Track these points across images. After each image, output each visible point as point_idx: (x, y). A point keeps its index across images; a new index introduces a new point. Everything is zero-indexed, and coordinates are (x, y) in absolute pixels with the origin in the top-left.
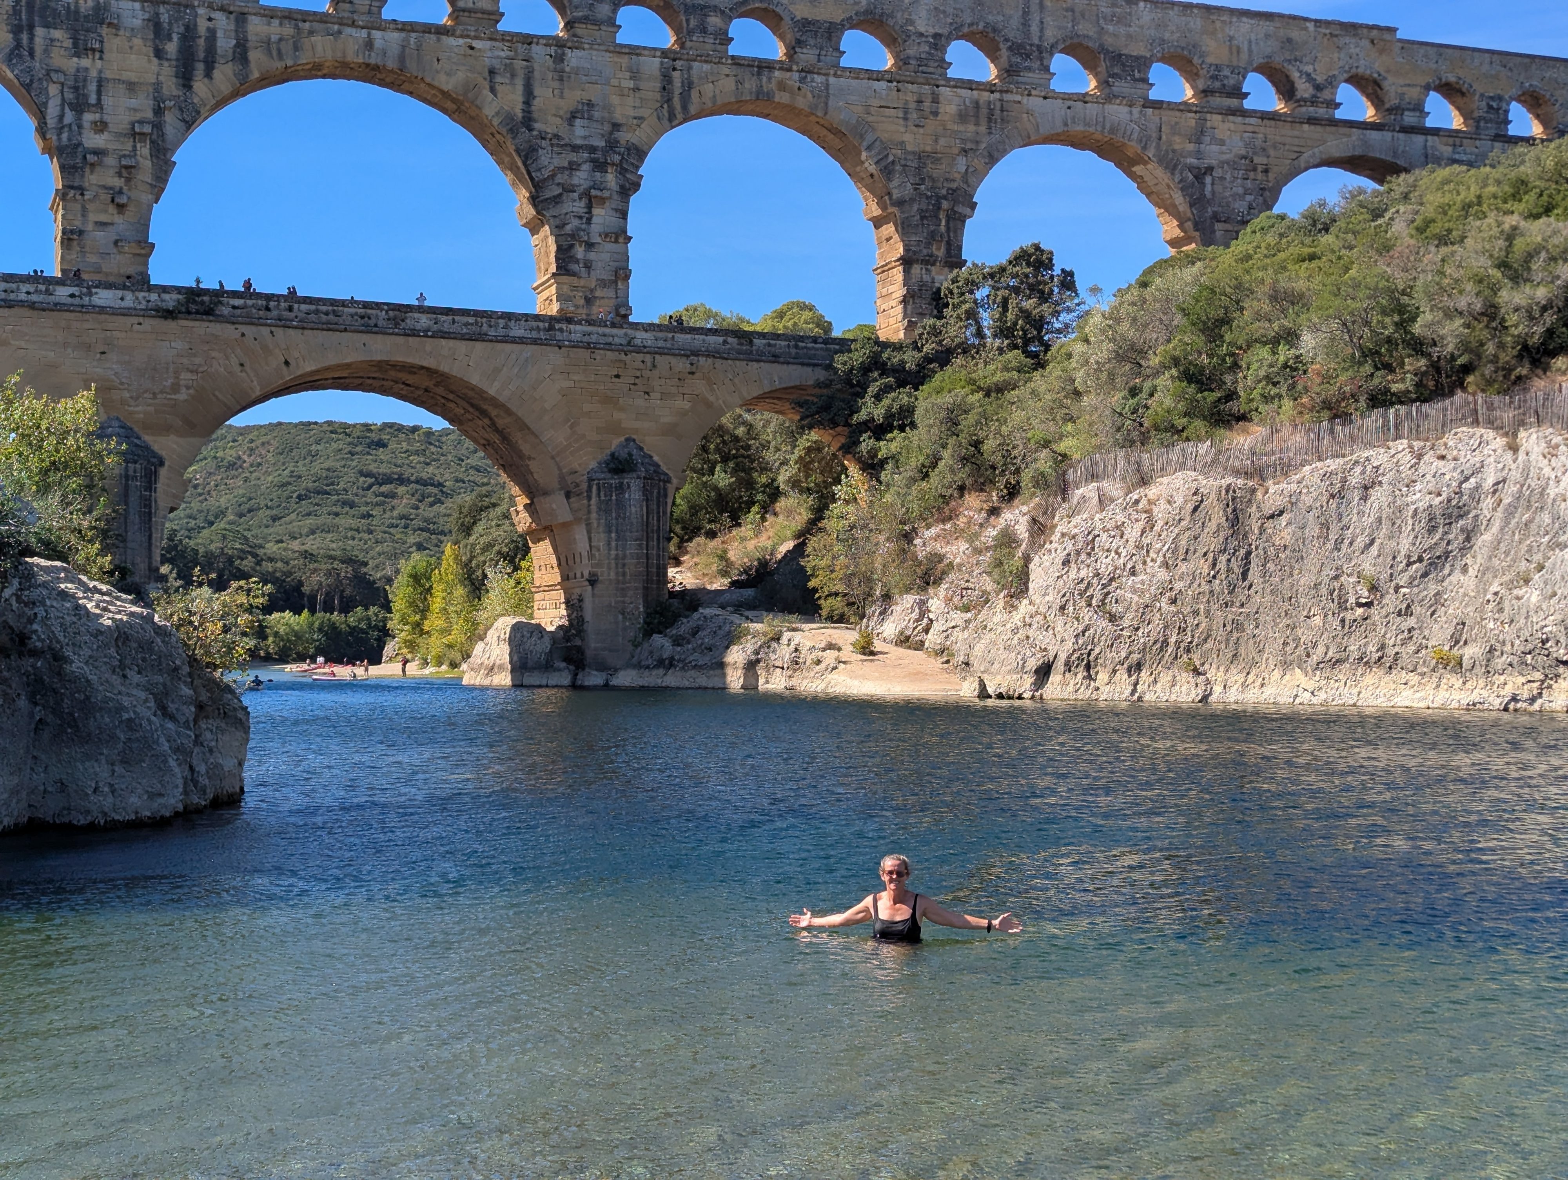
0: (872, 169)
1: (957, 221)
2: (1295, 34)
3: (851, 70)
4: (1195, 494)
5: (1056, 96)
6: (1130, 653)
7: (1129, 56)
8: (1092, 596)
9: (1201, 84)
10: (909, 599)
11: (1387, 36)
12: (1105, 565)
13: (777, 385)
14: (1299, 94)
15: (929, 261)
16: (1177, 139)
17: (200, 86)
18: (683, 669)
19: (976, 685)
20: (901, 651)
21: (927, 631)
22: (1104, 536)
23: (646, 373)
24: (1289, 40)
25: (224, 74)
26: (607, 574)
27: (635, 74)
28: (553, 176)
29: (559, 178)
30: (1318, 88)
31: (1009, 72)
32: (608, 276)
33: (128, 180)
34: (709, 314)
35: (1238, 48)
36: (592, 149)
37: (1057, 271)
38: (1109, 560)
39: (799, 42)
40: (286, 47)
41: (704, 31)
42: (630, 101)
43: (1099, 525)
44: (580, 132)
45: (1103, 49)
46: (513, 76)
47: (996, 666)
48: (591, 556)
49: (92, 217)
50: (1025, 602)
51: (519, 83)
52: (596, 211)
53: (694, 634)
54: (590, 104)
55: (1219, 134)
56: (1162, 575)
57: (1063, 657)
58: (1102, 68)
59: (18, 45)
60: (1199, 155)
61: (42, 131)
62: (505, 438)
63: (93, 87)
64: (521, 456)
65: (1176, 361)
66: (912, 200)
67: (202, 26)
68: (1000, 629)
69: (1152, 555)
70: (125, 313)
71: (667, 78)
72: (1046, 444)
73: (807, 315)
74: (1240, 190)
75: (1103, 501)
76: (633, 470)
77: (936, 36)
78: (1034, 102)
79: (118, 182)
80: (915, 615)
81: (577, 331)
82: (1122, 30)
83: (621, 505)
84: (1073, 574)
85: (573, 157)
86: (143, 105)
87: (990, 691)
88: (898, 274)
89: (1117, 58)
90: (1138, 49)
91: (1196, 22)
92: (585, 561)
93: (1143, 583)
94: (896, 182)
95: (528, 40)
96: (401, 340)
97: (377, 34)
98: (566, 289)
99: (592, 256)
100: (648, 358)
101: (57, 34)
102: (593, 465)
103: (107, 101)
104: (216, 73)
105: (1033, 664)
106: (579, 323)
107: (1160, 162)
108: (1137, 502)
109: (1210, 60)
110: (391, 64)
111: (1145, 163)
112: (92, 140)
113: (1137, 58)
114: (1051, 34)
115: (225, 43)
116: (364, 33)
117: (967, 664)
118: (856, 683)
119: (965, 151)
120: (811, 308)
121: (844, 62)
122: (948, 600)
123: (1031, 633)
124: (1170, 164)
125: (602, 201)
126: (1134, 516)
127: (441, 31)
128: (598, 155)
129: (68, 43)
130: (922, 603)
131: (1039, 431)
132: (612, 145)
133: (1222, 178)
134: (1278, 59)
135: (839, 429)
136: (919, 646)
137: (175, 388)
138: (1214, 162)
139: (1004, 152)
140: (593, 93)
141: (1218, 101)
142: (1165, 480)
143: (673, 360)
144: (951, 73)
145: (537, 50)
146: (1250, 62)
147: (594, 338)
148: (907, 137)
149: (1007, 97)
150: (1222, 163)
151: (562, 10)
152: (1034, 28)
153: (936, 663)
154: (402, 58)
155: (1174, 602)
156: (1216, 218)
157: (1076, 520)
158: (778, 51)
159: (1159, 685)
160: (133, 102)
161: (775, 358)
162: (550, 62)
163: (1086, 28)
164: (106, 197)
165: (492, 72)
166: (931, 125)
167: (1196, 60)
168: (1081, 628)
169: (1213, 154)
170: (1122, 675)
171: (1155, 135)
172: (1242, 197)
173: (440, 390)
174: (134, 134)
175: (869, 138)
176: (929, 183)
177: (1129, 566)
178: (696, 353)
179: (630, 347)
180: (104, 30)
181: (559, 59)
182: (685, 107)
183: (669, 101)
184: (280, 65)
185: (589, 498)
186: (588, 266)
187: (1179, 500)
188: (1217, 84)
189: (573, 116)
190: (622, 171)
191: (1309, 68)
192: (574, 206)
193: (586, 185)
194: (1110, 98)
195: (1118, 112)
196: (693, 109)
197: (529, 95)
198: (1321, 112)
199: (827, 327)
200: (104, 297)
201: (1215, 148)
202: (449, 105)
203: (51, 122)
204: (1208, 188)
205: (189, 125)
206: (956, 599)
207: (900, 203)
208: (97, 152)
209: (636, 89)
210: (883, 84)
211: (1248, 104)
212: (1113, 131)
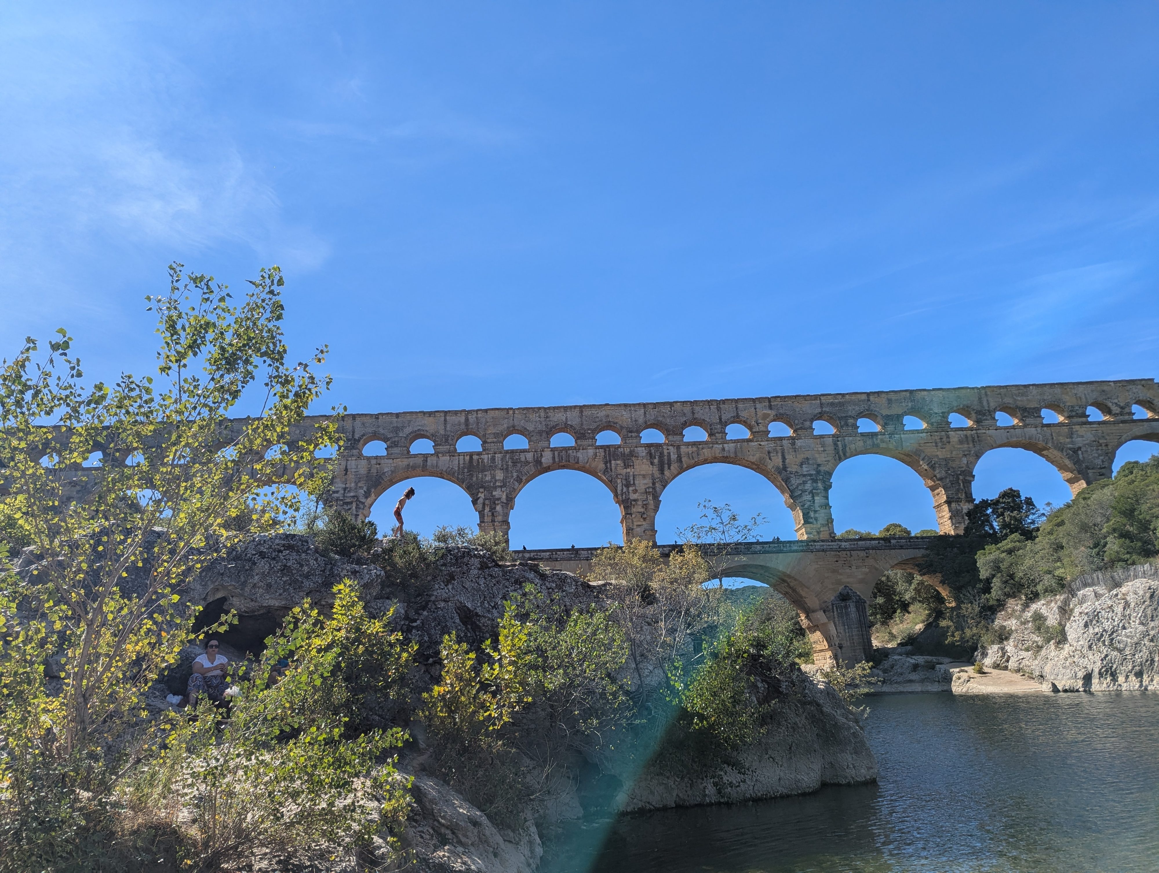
0: (926, 467)
1: (968, 483)
2: (1105, 388)
3: (910, 431)
4: (1150, 589)
5: (1001, 428)
6: (1134, 667)
7: (1030, 408)
8: (1104, 641)
9: (1066, 414)
10: (995, 647)
11: (1150, 382)
12: (1107, 625)
13: (905, 558)
14: (1114, 412)
15: (958, 501)
16: (1061, 438)
17: (667, 473)
18: (890, 684)
19: (1050, 685)
20: (996, 671)
21: (1008, 661)
22: (1103, 612)
23: (849, 559)
24: (1103, 391)
25: (674, 467)
26: (846, 644)
27: (823, 446)
28: (797, 487)
29: (800, 488)
30: (1122, 408)
31: (978, 422)
32: (825, 522)
33: (646, 509)
34: (856, 533)
35: (1080, 398)
36: (811, 475)
37: (1023, 498)
38: (1109, 623)
39: (886, 424)
40: (695, 455)
41: (847, 425)
42: (823, 455)
43: (1099, 607)
44: (805, 469)
45: (1017, 407)
46: (777, 453)
47: (1060, 677)
48: (838, 636)
49: (635, 524)
50: (1066, 646)
51: (780, 455)
52: (816, 498)
53: (892, 668)
54: (807, 459)
55: (1080, 433)
56: (1141, 628)
57: (1096, 671)
58: (1019, 414)
59: (607, 468)
60: (1072, 443)
61: (616, 495)
62: (794, 590)
63: (632, 478)
64: (801, 597)
65: (1114, 530)
66: (946, 477)
67: (666, 452)
68: (1056, 659)
69: (1132, 619)
71: (836, 445)
72: (1049, 572)
73: (898, 529)
74: (1096, 455)
75: (1097, 596)
76: (850, 599)
77: (943, 413)
78: (992, 432)
79: (642, 510)
80: (1000, 654)
81: (818, 545)
82: (1025, 398)
83: (847, 614)
84: (1091, 631)
85: (804, 479)
86: (648, 481)
87: (1060, 688)
88: (945, 508)
89: (1024, 410)
90: (1033, 405)
91: (1058, 390)
92: (835, 638)
93: (1131, 632)
94: (937, 471)
95: (781, 439)
96: (751, 556)
97: (725, 445)
98: (809, 530)
99: (817, 515)
100: (848, 553)
101: (619, 462)
102: (833, 598)
103: (636, 482)
104: (672, 467)
105: (1081, 674)
106: (818, 542)
107: (1055, 448)
108: (1117, 595)
109: (1068, 404)
110: (732, 455)
111: (1048, 449)
112: (633, 496)
113: (1034, 408)
114: (993, 405)
115: (674, 457)
116: (721, 446)
117: (1042, 676)
118: (983, 687)
119: (965, 455)
120: (900, 526)
121: (906, 428)
122: (1016, 646)
123: (1075, 660)
124: (1061, 448)
125: (818, 494)
126: (1117, 602)
127: (748, 441)
128: (814, 477)
129: (622, 465)
130: (1003, 649)
131: (1044, 566)
132: (818, 472)
133: (1086, 451)
134: (1100, 399)
135: (937, 574)
136: (1006, 668)
138: (1080, 445)
139: (983, 453)
140: (808, 455)
141: (1075, 420)
142: (1130, 584)
143: (859, 552)
144: (952, 426)
145: (785, 442)
146: (1087, 402)
147: (825, 547)
148: (938, 453)
149: (979, 432)
150: (1085, 445)
151: (791, 426)
152: (985, 403)
153: (1018, 676)
154: (736, 453)
155: (1152, 640)
156: (1087, 468)
157: (1085, 606)
158: (878, 428)
159: (1155, 682)
160: (645, 481)
161: (901, 547)
162: (790, 445)
163: (1008, 400)
164: (639, 516)
165: (769, 452)
166: (948, 447)
167: (1061, 405)
168: (1103, 656)
169: (1079, 442)
170: (1132, 678)
171: (1050, 438)
172: (1098, 458)
173: (766, 574)
174: (646, 492)
175: (923, 455)
176: (952, 470)
177: (1121, 625)
178: (868, 549)
180: (634, 459)
181: (793, 444)
182: (844, 454)
183: (838, 453)
184: (693, 461)
185: (833, 612)
186: (816, 519)
187: (1141, 593)
188: (1074, 413)
189: (801, 465)
190: (824, 482)
191: (1116, 401)
192: (807, 497)
193: (810, 489)
194: (1025, 426)
195: (1031, 431)
196: (848, 455)
197: (784, 459)
198: (1126, 417)
199: (909, 533)
201: (1079, 439)
202: (754, 466)
203: (619, 492)
204: (1081, 456)
205: (664, 487)
206: (1020, 645)
207: (941, 479)
208: (635, 500)
209: (824, 451)
210: (924, 434)
211: (1090, 419)
212: (1030, 438)
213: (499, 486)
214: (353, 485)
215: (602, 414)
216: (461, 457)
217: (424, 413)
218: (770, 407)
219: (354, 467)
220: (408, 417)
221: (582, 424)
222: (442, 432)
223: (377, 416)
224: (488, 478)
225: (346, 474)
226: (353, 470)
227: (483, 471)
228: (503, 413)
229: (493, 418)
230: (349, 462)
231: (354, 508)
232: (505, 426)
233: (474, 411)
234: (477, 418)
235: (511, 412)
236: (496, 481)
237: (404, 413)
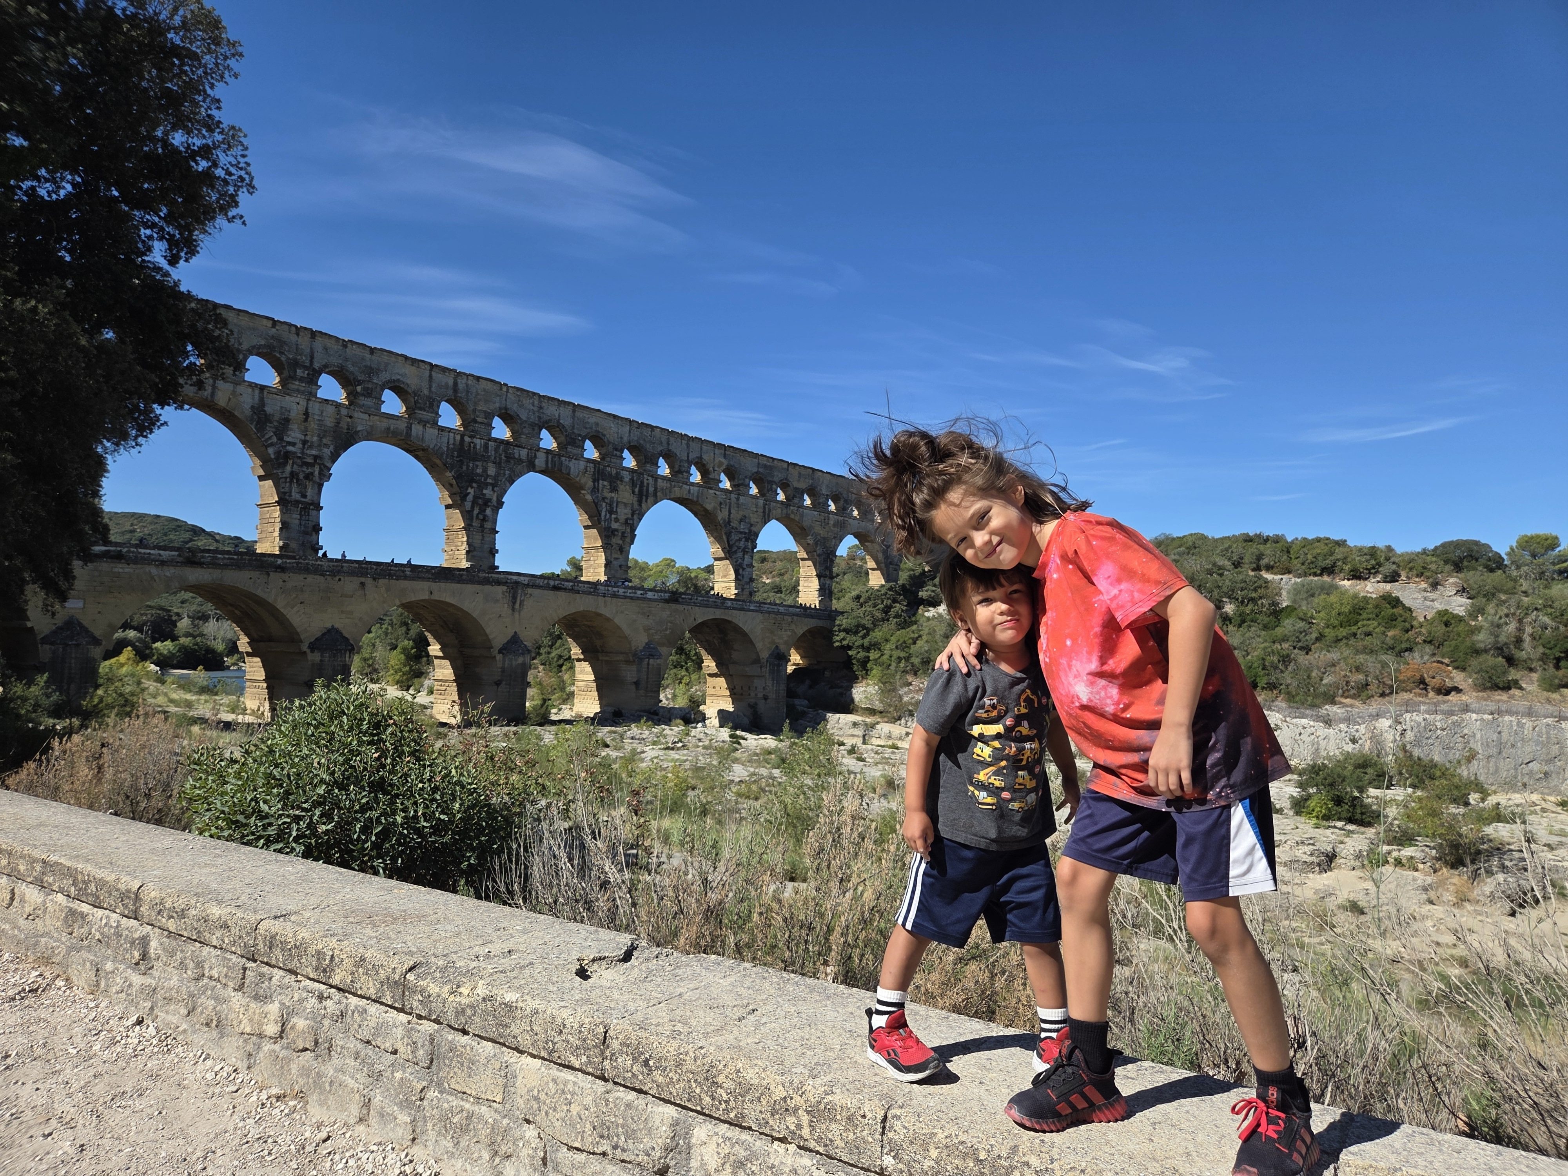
0: (811, 542)
5: (855, 519)
15: (825, 576)
16: (881, 535)
17: (644, 504)
25: (650, 500)
28: (735, 543)
29: (737, 544)
31: (843, 509)
33: (623, 541)
36: (744, 533)
39: (794, 495)
41: (772, 491)
42: (756, 516)
44: (742, 527)
46: (726, 505)
49: (613, 555)
51: (728, 508)
52: (745, 556)
54: (745, 517)
58: (862, 508)
59: (595, 487)
63: (615, 504)
66: (822, 555)
67: (646, 482)
70: (655, 600)
71: (764, 508)
77: (827, 495)
79: (620, 541)
85: (740, 536)
86: (628, 511)
88: (815, 581)
94: (818, 548)
95: (730, 492)
101: (605, 483)
103: (619, 510)
107: (878, 543)
110: (695, 499)
111: (873, 543)
112: (615, 526)
114: (854, 496)
115: (651, 489)
116: (687, 487)
119: (835, 537)
121: (806, 505)
125: (747, 553)
127: (707, 487)
128: (746, 535)
129: (608, 487)
132: (749, 531)
137: (666, 629)
140: (746, 513)
148: (821, 532)
149: (845, 518)
151: (731, 479)
152: (850, 493)
154: (697, 497)
160: (625, 510)
162: (736, 500)
164: (617, 547)
165: (721, 504)
171: (876, 533)
174: (625, 523)
175: (812, 532)
176: (826, 548)
179: (778, 613)
180: (618, 482)
181: (738, 500)
182: (768, 518)
183: (763, 515)
184: (661, 495)
189: (741, 521)
190: (753, 542)
192: (740, 554)
193: (744, 547)
195: (868, 525)
197: (730, 513)
200: (650, 595)
204: (889, 553)
205: (640, 519)
207: (819, 555)
208: (614, 532)
209: (756, 510)
210: (816, 513)
212: (868, 531)
213: (491, 484)
214: (315, 439)
215: (592, 420)
216: (451, 435)
217: (406, 358)
218: (725, 456)
219: (317, 412)
220: (385, 358)
221: (573, 427)
222: (426, 392)
223: (345, 344)
224: (479, 471)
225: (306, 420)
226: (316, 417)
227: (475, 460)
228: (496, 387)
229: (485, 390)
230: (311, 403)
231: (317, 473)
232: (497, 405)
233: (464, 374)
234: (467, 385)
235: (505, 389)
236: (488, 476)
237: (381, 350)
